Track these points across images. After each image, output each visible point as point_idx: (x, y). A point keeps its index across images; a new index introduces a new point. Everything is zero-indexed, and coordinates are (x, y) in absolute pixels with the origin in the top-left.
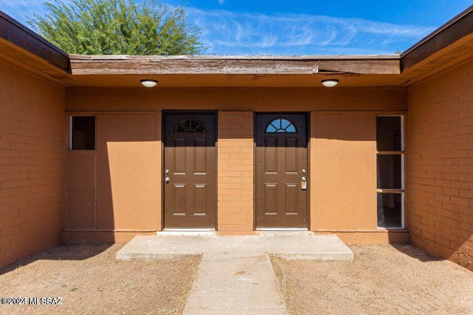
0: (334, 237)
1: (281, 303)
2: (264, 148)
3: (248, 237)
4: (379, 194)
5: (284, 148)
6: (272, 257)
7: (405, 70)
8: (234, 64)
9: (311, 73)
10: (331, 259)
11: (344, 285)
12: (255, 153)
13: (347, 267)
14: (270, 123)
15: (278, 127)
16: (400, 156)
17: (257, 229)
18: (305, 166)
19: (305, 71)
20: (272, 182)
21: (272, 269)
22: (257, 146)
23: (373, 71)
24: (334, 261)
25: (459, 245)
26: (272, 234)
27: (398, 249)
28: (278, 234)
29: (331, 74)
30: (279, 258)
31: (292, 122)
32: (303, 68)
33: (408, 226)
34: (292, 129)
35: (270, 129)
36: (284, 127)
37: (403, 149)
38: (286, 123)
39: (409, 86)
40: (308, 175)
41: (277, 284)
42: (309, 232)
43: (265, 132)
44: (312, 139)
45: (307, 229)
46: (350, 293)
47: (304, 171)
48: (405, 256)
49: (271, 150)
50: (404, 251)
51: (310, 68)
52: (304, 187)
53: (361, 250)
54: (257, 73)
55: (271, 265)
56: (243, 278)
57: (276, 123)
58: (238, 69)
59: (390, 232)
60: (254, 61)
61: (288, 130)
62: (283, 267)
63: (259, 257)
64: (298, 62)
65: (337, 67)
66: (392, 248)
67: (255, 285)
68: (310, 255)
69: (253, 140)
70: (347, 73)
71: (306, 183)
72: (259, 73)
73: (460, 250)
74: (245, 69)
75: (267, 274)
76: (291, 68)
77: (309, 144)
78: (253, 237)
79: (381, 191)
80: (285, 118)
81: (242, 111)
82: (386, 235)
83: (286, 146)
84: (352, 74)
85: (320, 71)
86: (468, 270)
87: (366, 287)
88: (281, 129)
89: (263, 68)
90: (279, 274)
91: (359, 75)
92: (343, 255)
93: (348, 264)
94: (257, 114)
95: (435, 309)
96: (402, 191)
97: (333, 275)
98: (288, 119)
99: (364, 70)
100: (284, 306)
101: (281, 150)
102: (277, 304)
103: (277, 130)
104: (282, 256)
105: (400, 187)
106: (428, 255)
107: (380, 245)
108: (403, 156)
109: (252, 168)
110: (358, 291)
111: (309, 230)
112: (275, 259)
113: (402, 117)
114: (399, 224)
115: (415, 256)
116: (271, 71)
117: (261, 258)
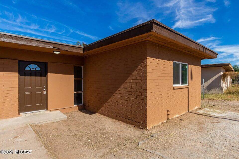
0: (58, 112)
1: (42, 146)
2: (24, 77)
3: (16, 118)
4: (75, 94)
5: (34, 77)
6: (31, 125)
7: (85, 52)
8: (8, 37)
9: (49, 48)
10: (58, 120)
11: (66, 130)
12: (19, 79)
13: (65, 122)
14: (27, 66)
15: (32, 68)
16: (81, 80)
17: (20, 114)
18: (45, 84)
19: (47, 46)
20: (28, 92)
21: (33, 131)
22: (20, 76)
23: (74, 51)
24: (60, 121)
25: (100, 108)
26: (29, 115)
27: (81, 112)
28: (32, 114)
29: (58, 49)
30: (35, 125)
31: (39, 66)
32: (46, 45)
33: (84, 103)
34: (38, 69)
35: (27, 68)
36: (34, 68)
37: (82, 78)
38: (35, 66)
39: (85, 57)
40: (46, 88)
41: (37, 138)
42: (47, 111)
43: (25, 70)
44: (48, 74)
45: (46, 110)
46: (69, 133)
47: (45, 86)
48: (84, 114)
49: (28, 78)
50: (83, 112)
51: (49, 46)
52: (45, 93)
53: (69, 115)
54: (22, 44)
55: (32, 130)
56: (17, 140)
57: (31, 66)
58: (11, 40)
59: (79, 106)
60: (20, 38)
61: (37, 69)
62: (38, 129)
63: (24, 127)
64: (43, 42)
65: (61, 47)
66: (79, 111)
67: (26, 141)
68: (49, 121)
69: (18, 73)
70: (64, 50)
71: (45, 91)
72: (23, 44)
73: (101, 110)
74: (15, 41)
75: (31, 134)
76: (40, 44)
77: (47, 75)
78: (19, 118)
79: (75, 92)
80: (35, 64)
81: (11, 59)
82: (78, 107)
83: (36, 76)
84: (66, 51)
85: (53, 47)
86: (103, 116)
87: (74, 129)
88: (33, 68)
89: (25, 42)
90: (37, 133)
91: (69, 51)
92: (63, 118)
93: (65, 121)
94: (20, 61)
95: (97, 131)
96: (82, 92)
97: (61, 127)
98: (36, 65)
99: (71, 50)
100: (43, 147)
101: (33, 78)
102: (40, 147)
103: (31, 69)
104: (36, 124)
105: (81, 91)
106: (91, 112)
107: (75, 111)
108: (82, 80)
109: (18, 86)
110: (71, 131)
111: (47, 110)
112: (33, 126)
113: (82, 67)
114: (81, 103)
115: (87, 113)
116: (30, 44)
117: (26, 127)
